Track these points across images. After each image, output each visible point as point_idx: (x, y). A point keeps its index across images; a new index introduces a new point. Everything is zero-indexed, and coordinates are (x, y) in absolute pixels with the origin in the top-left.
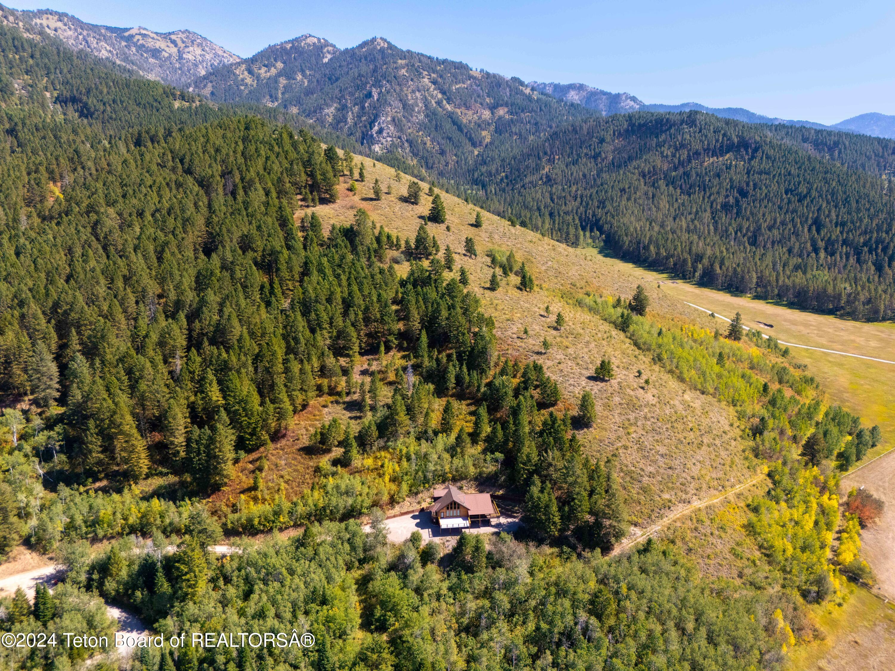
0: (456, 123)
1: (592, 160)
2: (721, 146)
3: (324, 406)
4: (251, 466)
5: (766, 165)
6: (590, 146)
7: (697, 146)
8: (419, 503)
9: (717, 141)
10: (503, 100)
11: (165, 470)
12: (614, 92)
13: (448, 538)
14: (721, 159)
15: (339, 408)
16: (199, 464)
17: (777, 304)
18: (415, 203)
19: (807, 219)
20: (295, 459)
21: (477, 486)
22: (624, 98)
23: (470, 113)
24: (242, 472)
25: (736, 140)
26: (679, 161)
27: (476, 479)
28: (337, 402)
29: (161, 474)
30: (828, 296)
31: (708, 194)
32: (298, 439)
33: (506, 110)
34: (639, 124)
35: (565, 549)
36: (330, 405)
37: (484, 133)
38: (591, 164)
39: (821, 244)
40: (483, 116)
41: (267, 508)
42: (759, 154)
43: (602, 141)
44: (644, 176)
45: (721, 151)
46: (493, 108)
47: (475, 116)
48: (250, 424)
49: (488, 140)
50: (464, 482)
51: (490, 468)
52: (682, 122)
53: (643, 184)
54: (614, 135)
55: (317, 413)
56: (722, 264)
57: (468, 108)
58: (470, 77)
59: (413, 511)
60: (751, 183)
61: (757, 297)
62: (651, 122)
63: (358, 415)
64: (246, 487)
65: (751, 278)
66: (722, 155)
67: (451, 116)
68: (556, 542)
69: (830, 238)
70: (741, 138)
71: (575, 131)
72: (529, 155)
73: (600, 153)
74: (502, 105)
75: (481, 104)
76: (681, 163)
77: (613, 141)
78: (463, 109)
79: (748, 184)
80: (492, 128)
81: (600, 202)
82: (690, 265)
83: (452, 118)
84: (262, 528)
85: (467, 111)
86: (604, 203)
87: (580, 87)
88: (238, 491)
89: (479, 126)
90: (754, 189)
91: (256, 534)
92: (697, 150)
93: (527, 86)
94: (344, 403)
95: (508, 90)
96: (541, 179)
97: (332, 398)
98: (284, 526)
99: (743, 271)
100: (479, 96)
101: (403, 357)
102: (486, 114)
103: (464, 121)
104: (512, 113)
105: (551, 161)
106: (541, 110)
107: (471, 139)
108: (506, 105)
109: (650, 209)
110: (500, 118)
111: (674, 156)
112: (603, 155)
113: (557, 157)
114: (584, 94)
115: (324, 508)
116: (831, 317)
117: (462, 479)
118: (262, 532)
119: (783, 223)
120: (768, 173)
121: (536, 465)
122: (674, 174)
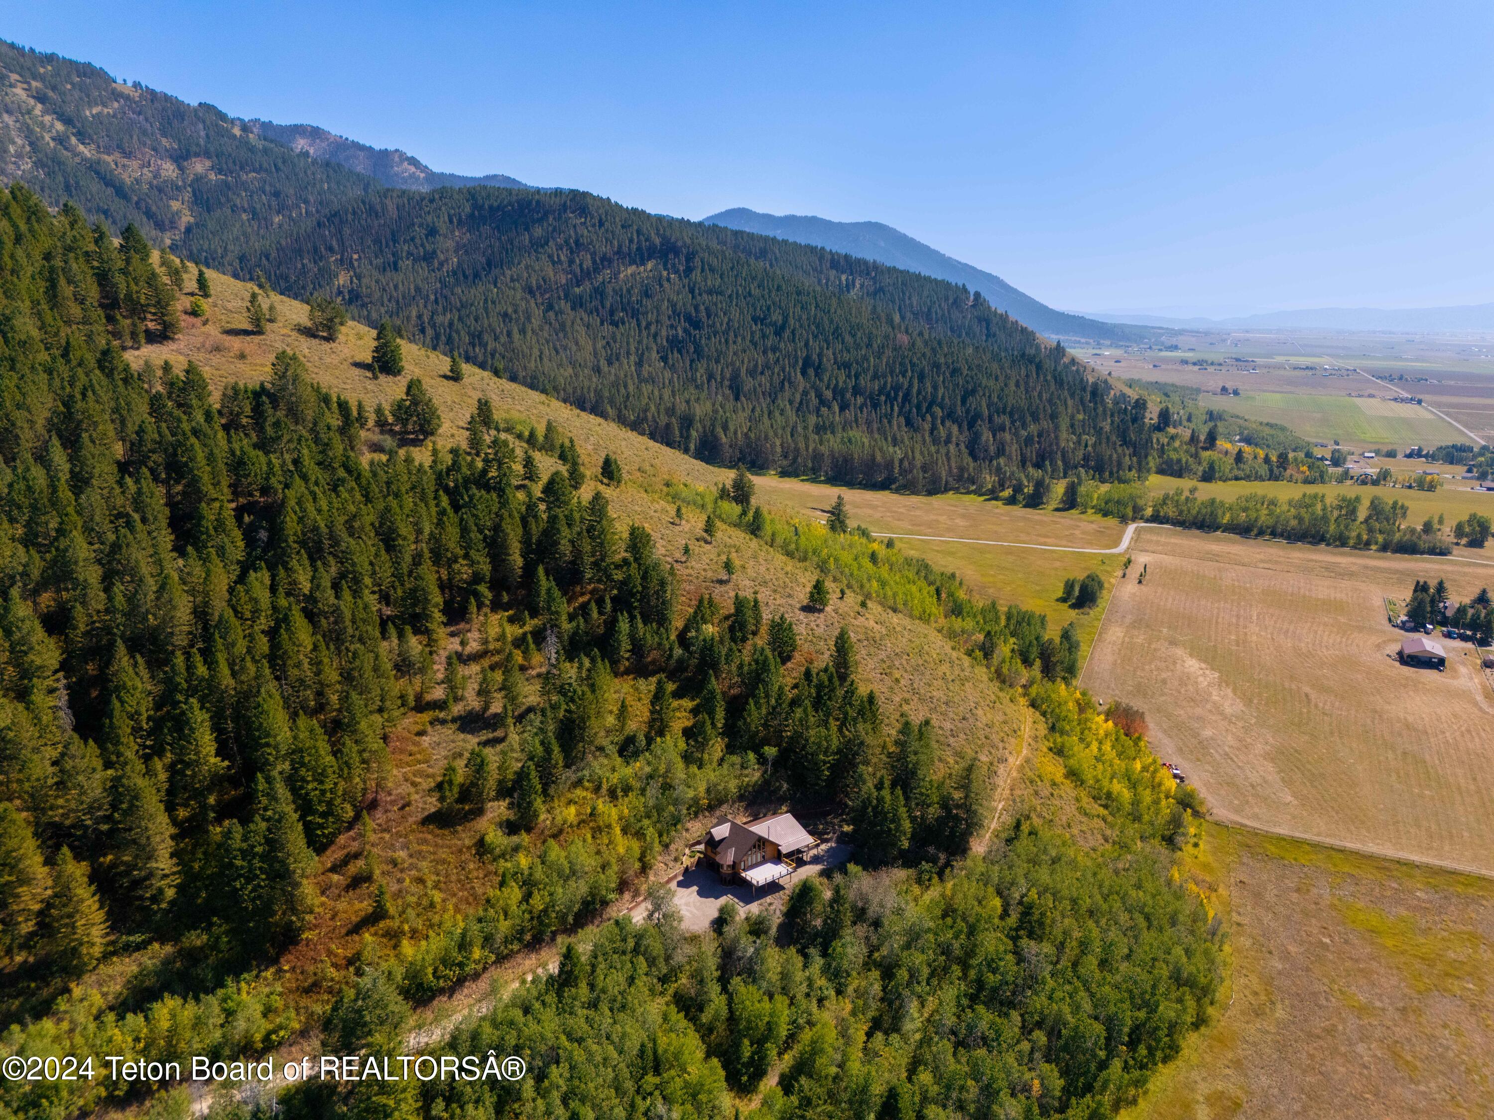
0: (108, 180)
1: (424, 265)
2: (639, 249)
3: (421, 733)
4: (335, 877)
5: (713, 281)
6: (413, 239)
7: (603, 249)
8: (676, 860)
9: (631, 241)
10: (198, 145)
11: (137, 938)
12: (377, 146)
13: (769, 899)
14: (642, 268)
15: (448, 731)
16: (253, 900)
17: (814, 481)
18: (330, 339)
19: (796, 357)
20: (425, 842)
21: (746, 809)
22: (397, 159)
23: (135, 164)
24: (323, 893)
25: (657, 241)
26: (582, 269)
27: (741, 798)
28: (443, 722)
29: (129, 949)
30: (879, 465)
31: (644, 324)
32: (408, 804)
33: (208, 163)
34: (491, 207)
35: (925, 866)
36: (429, 729)
37: (175, 205)
38: (423, 270)
39: (828, 394)
40: (163, 173)
41: (436, 944)
42: (697, 262)
43: (432, 232)
44: (531, 292)
45: (640, 257)
46: (180, 158)
47: (145, 170)
48: (323, 792)
49: (187, 218)
50: (725, 808)
51: (754, 775)
52: (564, 207)
53: (533, 305)
54: (451, 221)
55: (414, 749)
56: (725, 428)
57: (128, 155)
58: (117, 95)
59: (675, 876)
60: (702, 308)
61: (784, 474)
62: (510, 204)
63: (491, 736)
64: (355, 919)
65: (773, 446)
66: (643, 264)
67: (94, 168)
68: (909, 860)
69: (836, 385)
70: (665, 240)
71: (372, 211)
72: (299, 252)
73: (434, 252)
74: (197, 155)
75: (154, 149)
76: (587, 275)
77: (452, 232)
78: (117, 155)
79: (696, 308)
80: (187, 195)
81: (472, 335)
82: (677, 433)
83: (97, 173)
84: (442, 983)
85: (125, 161)
86: (479, 337)
87: (315, 133)
88: (344, 931)
89: (160, 190)
90: (709, 317)
91: (432, 998)
92: (605, 254)
93: (232, 121)
94: (454, 720)
95: (201, 126)
96: (340, 293)
97: (426, 717)
98: (481, 966)
99: (759, 439)
100: (144, 132)
101: (511, 620)
102: (169, 170)
103: (128, 181)
104: (220, 171)
105: (345, 263)
106: (277, 169)
107: (149, 215)
108: (207, 155)
109: (565, 348)
110: (198, 178)
111: (571, 262)
112: (442, 257)
113: (355, 256)
114: (324, 145)
115: (545, 911)
116: (887, 492)
117: (721, 802)
118: (442, 991)
119: (767, 366)
120: (721, 293)
121: (839, 751)
122: (577, 290)
